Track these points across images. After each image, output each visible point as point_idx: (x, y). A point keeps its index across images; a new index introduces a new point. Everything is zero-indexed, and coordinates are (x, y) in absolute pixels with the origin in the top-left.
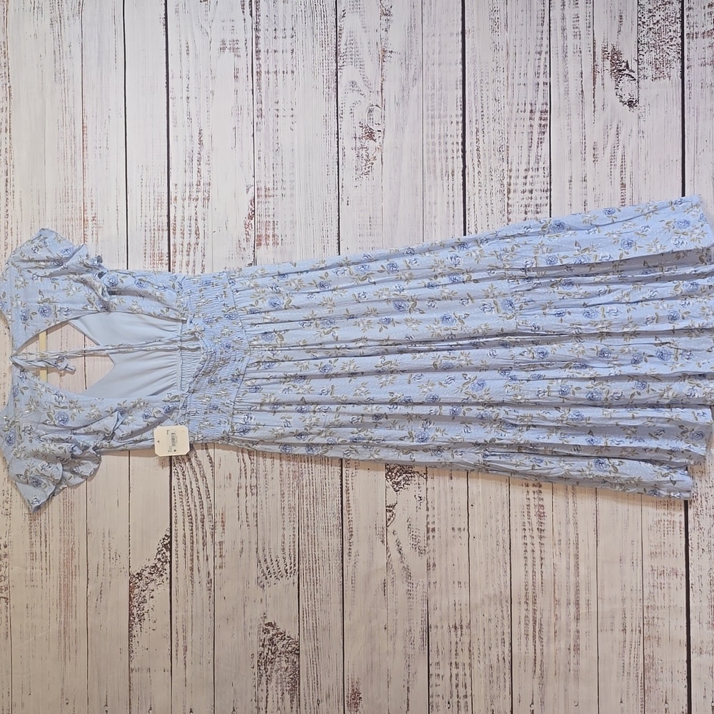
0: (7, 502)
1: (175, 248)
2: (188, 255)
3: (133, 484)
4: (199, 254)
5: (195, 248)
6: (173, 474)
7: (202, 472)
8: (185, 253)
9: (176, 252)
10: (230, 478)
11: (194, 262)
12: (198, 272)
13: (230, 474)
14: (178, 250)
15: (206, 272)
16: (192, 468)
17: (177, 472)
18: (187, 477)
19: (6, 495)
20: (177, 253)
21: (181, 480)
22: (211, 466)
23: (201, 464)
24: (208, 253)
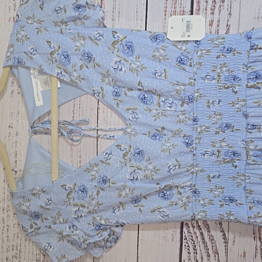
0: (16, 257)
1: (199, 6)
2: (212, 13)
3: (141, 254)
4: (225, 12)
5: (220, 6)
6: (183, 247)
7: (214, 248)
8: (209, 11)
9: (199, 10)
10: (244, 256)
11: (219, 21)
12: (222, 31)
13: (244, 253)
14: (201, 8)
15: (231, 32)
16: (204, 242)
17: (188, 246)
18: (198, 251)
19: (15, 250)
20: (201, 11)
21: (192, 254)
22: (225, 242)
23: (213, 239)
24: (235, 12)
